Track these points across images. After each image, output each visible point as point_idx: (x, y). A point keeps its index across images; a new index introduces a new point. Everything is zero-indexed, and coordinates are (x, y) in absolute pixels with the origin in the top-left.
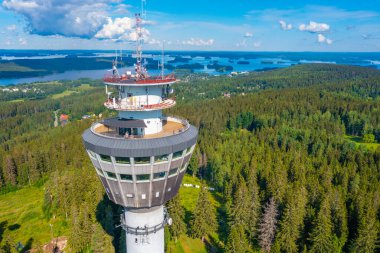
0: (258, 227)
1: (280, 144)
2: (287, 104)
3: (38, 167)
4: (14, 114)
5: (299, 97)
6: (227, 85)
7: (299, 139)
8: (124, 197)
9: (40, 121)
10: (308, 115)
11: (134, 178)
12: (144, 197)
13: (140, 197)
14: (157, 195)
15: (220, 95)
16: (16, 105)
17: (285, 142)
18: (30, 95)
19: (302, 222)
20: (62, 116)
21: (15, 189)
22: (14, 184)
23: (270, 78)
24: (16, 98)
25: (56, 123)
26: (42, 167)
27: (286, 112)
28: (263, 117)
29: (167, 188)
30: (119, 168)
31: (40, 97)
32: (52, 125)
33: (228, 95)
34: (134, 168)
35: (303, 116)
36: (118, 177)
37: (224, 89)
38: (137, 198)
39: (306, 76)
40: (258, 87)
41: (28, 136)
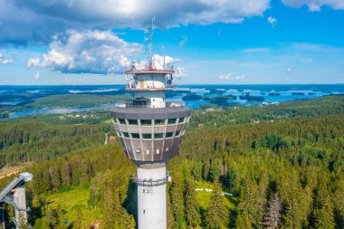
0: (264, 221)
1: (300, 161)
2: (312, 128)
3: (88, 173)
4: (74, 134)
5: (326, 123)
6: (256, 113)
7: (320, 157)
8: (134, 153)
9: (93, 141)
10: (333, 138)
11: (141, 136)
12: (148, 152)
13: (145, 152)
14: (158, 152)
15: (249, 122)
16: (76, 128)
17: (305, 160)
18: (88, 121)
19: (306, 218)
20: (112, 137)
21: (69, 189)
22: (68, 185)
23: (300, 107)
24: (77, 122)
25: (106, 143)
26: (91, 172)
27: (310, 135)
28: (287, 139)
29: (165, 148)
30: (131, 129)
31: (96, 122)
32: (103, 143)
33: (258, 122)
34: (140, 129)
35: (327, 139)
36: (130, 135)
37: (254, 116)
38: (143, 153)
39: (337, 105)
40: (287, 115)
41: (84, 150)
